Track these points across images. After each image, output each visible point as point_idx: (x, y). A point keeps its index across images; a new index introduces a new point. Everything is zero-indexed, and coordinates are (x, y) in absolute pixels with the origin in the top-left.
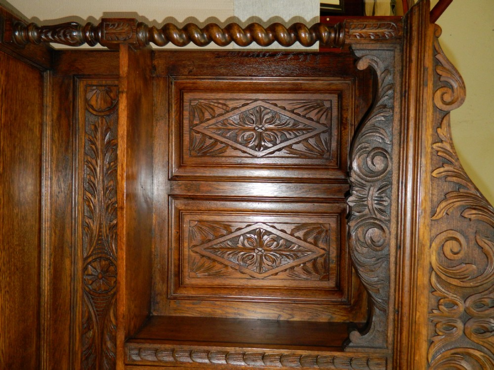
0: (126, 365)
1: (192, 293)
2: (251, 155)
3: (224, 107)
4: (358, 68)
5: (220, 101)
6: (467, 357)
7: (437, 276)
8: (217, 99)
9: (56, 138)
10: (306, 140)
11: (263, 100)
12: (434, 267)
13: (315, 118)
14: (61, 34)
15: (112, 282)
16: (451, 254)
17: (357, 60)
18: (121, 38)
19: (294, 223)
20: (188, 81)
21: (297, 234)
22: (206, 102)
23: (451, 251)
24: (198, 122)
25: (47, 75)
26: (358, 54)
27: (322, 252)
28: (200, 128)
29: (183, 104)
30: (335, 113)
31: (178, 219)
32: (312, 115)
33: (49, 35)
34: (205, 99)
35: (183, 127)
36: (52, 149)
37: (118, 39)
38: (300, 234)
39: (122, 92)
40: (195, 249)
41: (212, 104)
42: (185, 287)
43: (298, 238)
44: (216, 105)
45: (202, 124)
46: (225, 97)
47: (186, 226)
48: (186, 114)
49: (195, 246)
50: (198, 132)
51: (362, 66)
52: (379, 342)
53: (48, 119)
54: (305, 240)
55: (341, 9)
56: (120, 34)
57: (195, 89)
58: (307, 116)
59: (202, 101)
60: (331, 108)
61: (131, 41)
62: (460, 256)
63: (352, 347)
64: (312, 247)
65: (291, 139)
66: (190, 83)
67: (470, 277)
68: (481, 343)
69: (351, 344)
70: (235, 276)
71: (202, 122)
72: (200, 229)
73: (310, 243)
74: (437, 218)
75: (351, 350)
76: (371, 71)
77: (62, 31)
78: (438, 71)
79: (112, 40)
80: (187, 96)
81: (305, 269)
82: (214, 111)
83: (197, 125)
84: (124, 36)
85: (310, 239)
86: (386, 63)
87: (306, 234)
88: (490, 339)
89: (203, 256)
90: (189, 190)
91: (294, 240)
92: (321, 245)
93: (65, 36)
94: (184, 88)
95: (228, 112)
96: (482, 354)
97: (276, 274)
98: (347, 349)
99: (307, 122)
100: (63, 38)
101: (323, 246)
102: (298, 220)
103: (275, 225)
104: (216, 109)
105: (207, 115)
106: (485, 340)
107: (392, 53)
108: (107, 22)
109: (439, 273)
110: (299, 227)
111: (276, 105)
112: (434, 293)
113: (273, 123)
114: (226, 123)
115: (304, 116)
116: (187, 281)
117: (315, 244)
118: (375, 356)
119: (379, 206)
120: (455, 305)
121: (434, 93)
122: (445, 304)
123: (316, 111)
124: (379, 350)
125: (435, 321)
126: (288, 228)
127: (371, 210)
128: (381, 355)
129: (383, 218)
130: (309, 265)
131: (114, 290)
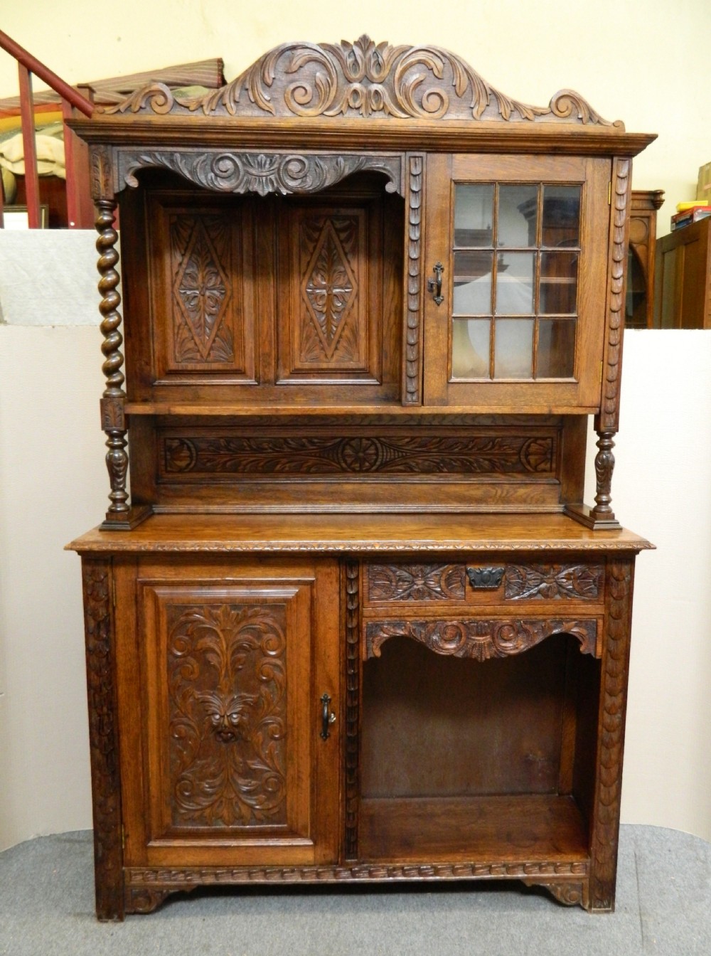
0: (423, 404)
1: (375, 359)
2: (230, 299)
3: (182, 327)
4: (136, 186)
5: (176, 331)
6: (403, 80)
7: (328, 109)
8: (174, 335)
9: (221, 501)
10: (212, 241)
11: (173, 286)
12: (320, 111)
13: (189, 231)
14: (118, 469)
15: (367, 442)
16: (307, 96)
17: (128, 186)
18: (118, 412)
19: (300, 253)
20: (156, 366)
21: (311, 249)
22: (177, 346)
23: (304, 95)
24: (198, 354)
25: (156, 510)
26: (123, 186)
27: (328, 223)
28: (205, 353)
29: (181, 371)
30: (183, 211)
31: (300, 375)
32: (185, 234)
33: (119, 480)
34: (175, 347)
35: (204, 371)
36: (231, 504)
37: (120, 415)
38: (311, 246)
39: (169, 410)
40: (329, 356)
41: (179, 339)
42: (369, 367)
43: (315, 248)
44: (179, 336)
45: (201, 349)
46: (171, 326)
47: (307, 365)
48: (190, 366)
49: (326, 356)
50: (209, 354)
51: (134, 183)
52: (395, 163)
53: (202, 508)
54: (317, 241)
55: (43, 210)
56: (115, 413)
57: (164, 359)
58: (187, 240)
59: (177, 351)
60: (179, 215)
61: (121, 403)
62: (308, 88)
63: (400, 191)
64: (324, 233)
65: (212, 257)
66: (159, 365)
67: (329, 79)
68: (389, 67)
69: (398, 192)
70: (356, 315)
71: (199, 351)
72: (310, 351)
73: (320, 235)
74: (274, 110)
75: (403, 191)
76: (138, 174)
77: (115, 467)
78: (136, 109)
79: (120, 421)
80: (173, 366)
81: (347, 240)
82: (186, 338)
83: (202, 356)
84: (117, 409)
85: (316, 235)
86: (130, 159)
87: (310, 238)
88: (385, 59)
89: (336, 348)
90: (270, 364)
91: (317, 251)
92: (320, 225)
93: (119, 465)
94: (164, 370)
95: (186, 324)
96: (399, 65)
97: (353, 271)
98: (403, 195)
99: (193, 239)
100: (122, 468)
101: (322, 223)
102: (295, 250)
103: (302, 271)
104: (184, 336)
105: (190, 345)
106: (386, 63)
107: (120, 153)
108: (106, 426)
109: (325, 109)
110: (303, 247)
111: (177, 273)
112: (344, 112)
113: (196, 275)
114: (198, 325)
115: (188, 243)
116: (362, 365)
117: (320, 230)
118: (408, 169)
119: (267, 166)
120: (355, 92)
121: (157, 113)
122: (355, 101)
123: (181, 230)
124: (403, 165)
125: (370, 111)
126: (305, 259)
127: (271, 172)
128: (407, 162)
129: (279, 161)
130: (343, 236)
131: (375, 440)
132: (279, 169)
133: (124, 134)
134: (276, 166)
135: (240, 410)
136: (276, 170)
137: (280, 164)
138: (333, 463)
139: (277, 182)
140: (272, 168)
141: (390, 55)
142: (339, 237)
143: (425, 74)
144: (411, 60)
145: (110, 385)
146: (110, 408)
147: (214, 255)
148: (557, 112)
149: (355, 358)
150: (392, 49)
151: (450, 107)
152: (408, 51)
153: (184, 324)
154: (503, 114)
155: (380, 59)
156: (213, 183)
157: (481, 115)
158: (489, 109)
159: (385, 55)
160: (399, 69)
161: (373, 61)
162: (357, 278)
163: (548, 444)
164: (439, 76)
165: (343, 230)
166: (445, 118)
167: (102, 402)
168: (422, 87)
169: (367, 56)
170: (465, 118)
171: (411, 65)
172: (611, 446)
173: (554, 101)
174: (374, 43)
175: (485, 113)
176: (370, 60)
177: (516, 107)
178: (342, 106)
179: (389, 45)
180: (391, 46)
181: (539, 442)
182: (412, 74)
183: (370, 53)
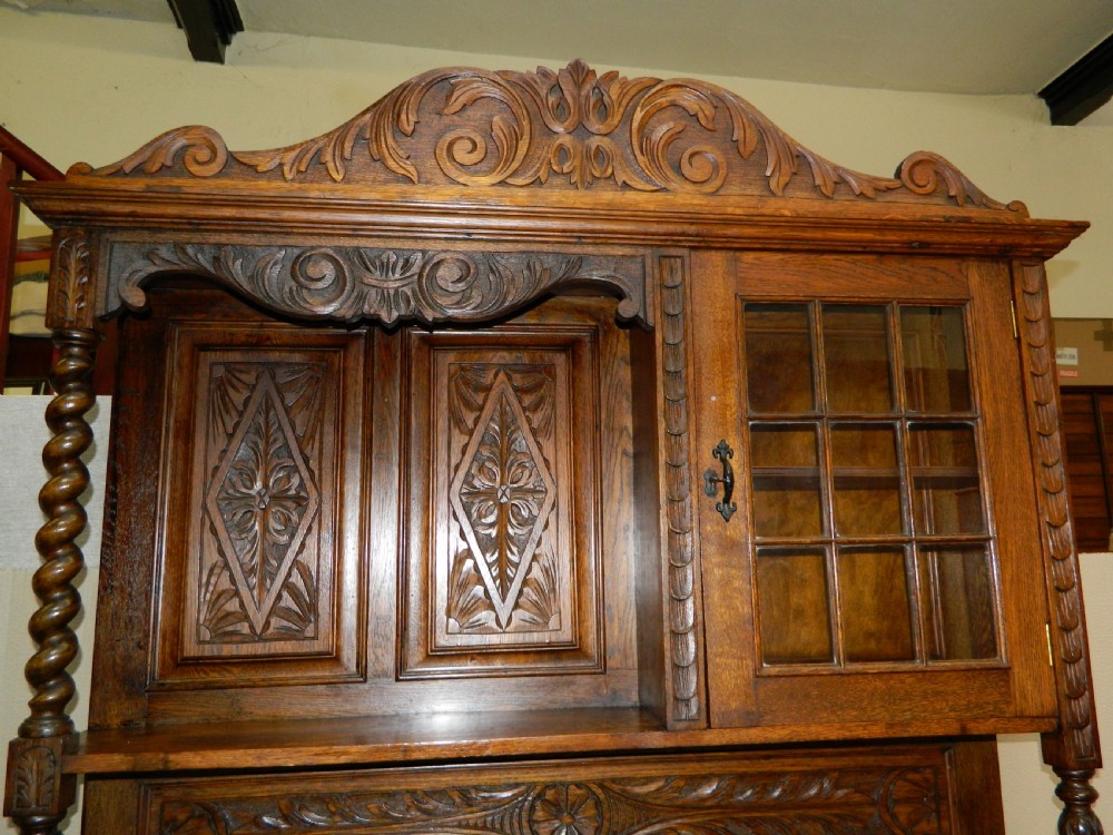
0: (709, 727)
1: (591, 623)
2: (315, 514)
3: (217, 571)
4: (142, 305)
5: (204, 580)
6: (646, 130)
7: (513, 175)
8: (200, 587)
10: (287, 410)
11: (205, 495)
12: (499, 178)
13: (246, 394)
15: (579, 792)
16: (476, 152)
17: (124, 304)
18: (48, 771)
19: (450, 429)
20: (158, 650)
21: (470, 423)
22: (204, 609)
23: (470, 152)
24: (246, 625)
26: (115, 305)
27: (502, 376)
28: (259, 619)
29: (208, 658)
30: (236, 357)
31: (446, 659)
32: (237, 398)
34: (199, 611)
35: (255, 656)
37: (52, 777)
38: (470, 419)
39: (166, 762)
40: (504, 623)
41: (208, 595)
42: (580, 637)
43: (477, 421)
44: (211, 588)
45: (251, 614)
47: (461, 640)
48: (228, 650)
49: (498, 621)
50: (267, 623)
51: (137, 299)
52: (635, 269)
54: (481, 409)
56: (40, 773)
57: (175, 634)
58: (241, 408)
59: (202, 617)
60: (227, 365)
61: (58, 751)
62: (478, 140)
63: (645, 313)
64: (493, 394)
65: (285, 438)
67: (514, 125)
68: (621, 110)
69: (641, 315)
70: (552, 543)
71: (247, 618)
72: (464, 611)
73: (485, 399)
74: (415, 174)
75: (650, 314)
76: (148, 284)
78: (154, 169)
79: (51, 791)
80: (191, 649)
81: (536, 407)
82: (224, 592)
83: (252, 627)
84: (46, 764)
85: (479, 399)
86: (136, 256)
87: (468, 405)
88: (614, 97)
89: (517, 604)
90: (388, 639)
91: (481, 428)
92: (488, 378)
94: (173, 656)
95: (226, 564)
96: (639, 109)
97: (546, 460)
98: (650, 321)
99: (252, 408)
101: (491, 376)
102: (442, 423)
103: (454, 464)
104: (219, 589)
105: (233, 606)
106: (616, 104)
107: (116, 246)
108: (14, 807)
109: (509, 172)
110: (456, 420)
111: (216, 469)
112: (543, 179)
113: (253, 472)
114: (249, 567)
115: (241, 414)
116: (566, 635)
117: (488, 389)
118: (657, 276)
119: (398, 270)
120: (561, 148)
121: (194, 176)
122: (561, 163)
123: (231, 392)
124: (648, 269)
125: (589, 179)
126: (459, 440)
127: (405, 282)
128: (656, 266)
129: (419, 262)
130: (528, 400)
131: (594, 788)
132: (420, 275)
133: (127, 209)
134: (415, 270)
135: (326, 754)
136: (416, 277)
137: (423, 267)
139: (417, 300)
140: (408, 274)
141: (622, 95)
142: (520, 403)
143: (683, 122)
144: (663, 100)
145: (36, 707)
146: (31, 762)
147: (289, 434)
148: (913, 187)
149: (553, 623)
150: (625, 82)
151: (730, 175)
152: (650, 87)
153: (221, 564)
154: (823, 189)
155: (606, 98)
156: (292, 298)
157: (784, 189)
158: (798, 178)
159: (614, 91)
160: (638, 115)
161: (592, 101)
162: (554, 478)
163: (926, 780)
164: (710, 127)
165: (526, 391)
166: (721, 193)
167: (13, 746)
168: (680, 143)
169: (583, 93)
170: (756, 193)
171: (661, 109)
172: (1092, 796)
173: (905, 169)
174: (593, 72)
175: (791, 185)
176: (587, 97)
177: (841, 180)
178: (538, 171)
179: (620, 76)
180: (625, 78)
181: (911, 776)
182: (661, 122)
183: (588, 87)
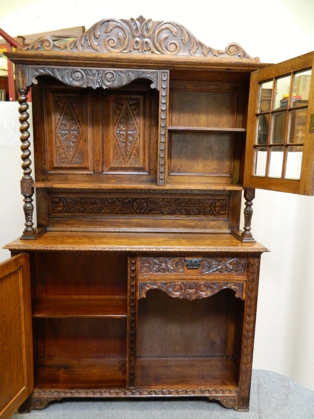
0: (167, 184)
1: (147, 164)
3: (60, 148)
4: (37, 84)
5: (57, 149)
6: (159, 37)
7: (124, 50)
8: (56, 151)
9: (77, 226)
10: (74, 109)
11: (56, 129)
12: (120, 50)
13: (63, 104)
14: (28, 212)
15: (143, 200)
16: (114, 43)
17: (33, 84)
18: (29, 186)
19: (113, 115)
20: (48, 165)
21: (118, 114)
22: (58, 156)
23: (113, 43)
25: (48, 229)
26: (30, 84)
27: (126, 102)
28: (70, 159)
29: (59, 167)
30: (60, 95)
31: (113, 170)
32: (61, 106)
33: (29, 217)
34: (57, 157)
35: (70, 167)
36: (82, 227)
37: (29, 188)
38: (118, 112)
39: (52, 186)
40: (126, 161)
41: (58, 153)
42: (144, 167)
43: (120, 113)
44: (59, 152)
45: (68, 158)
46: (55, 147)
47: (116, 166)
48: (64, 165)
49: (125, 161)
50: (72, 160)
51: (35, 82)
52: (155, 75)
53: (69, 229)
54: (121, 110)
56: (27, 187)
57: (52, 162)
58: (62, 108)
59: (57, 158)
60: (58, 97)
61: (30, 182)
62: (115, 40)
63: (157, 88)
65: (73, 116)
66: (49, 164)
67: (125, 36)
68: (152, 30)
69: (156, 88)
70: (138, 144)
71: (67, 159)
72: (117, 159)
73: (122, 107)
74: (99, 49)
75: (158, 88)
76: (38, 78)
77: (27, 211)
78: (36, 48)
79: (30, 190)
80: (56, 165)
81: (135, 109)
82: (62, 153)
83: (69, 161)
84: (28, 185)
85: (121, 107)
86: (34, 71)
87: (118, 109)
88: (150, 26)
89: (129, 158)
90: (99, 165)
93: (29, 210)
94: (52, 167)
95: (62, 146)
96: (157, 30)
97: (137, 124)
98: (158, 90)
99: (65, 108)
100: (30, 211)
101: (124, 101)
102: (111, 114)
103: (114, 123)
104: (61, 152)
105: (63, 156)
106: (151, 29)
107: (29, 68)
108: (23, 192)
109: (123, 49)
110: (115, 112)
111: (58, 123)
112: (132, 51)
113: (66, 124)
114: (67, 147)
115: (62, 110)
116: (141, 166)
117: (123, 105)
118: (161, 78)
119: (97, 75)
120: (137, 42)
121: (46, 50)
122: (136, 46)
123: (60, 104)
124: (158, 76)
125: (144, 51)
126: (116, 118)
127: (99, 78)
128: (161, 75)
129: (102, 73)
130: (133, 108)
131: (147, 200)
132: (102, 76)
133: (31, 59)
134: (100, 75)
135: (84, 186)
136: (101, 77)
137: (103, 74)
138: (128, 210)
139: (101, 83)
140: (99, 76)
141: (153, 25)
142: (131, 108)
143: (169, 34)
144: (163, 27)
145: (25, 174)
146: (25, 184)
147: (75, 116)
148: (229, 53)
149: (138, 163)
150: (153, 22)
151: (180, 50)
152: (160, 23)
153: (60, 146)
154: (204, 53)
155: (148, 27)
156: (72, 82)
157: (194, 54)
158: (198, 50)
159: (150, 25)
160: (157, 32)
161: (145, 28)
162: (139, 127)
163: (224, 202)
164: (175, 35)
165: (133, 105)
166: (177, 55)
167: (21, 181)
168: (167, 40)
169: (142, 25)
170: (187, 55)
171: (162, 30)
172: (252, 204)
173: (228, 47)
174: (145, 19)
175: (196, 52)
176: (143, 27)
177: (210, 50)
178: (130, 48)
179: (152, 20)
180: (153, 21)
181: (220, 201)
182: (163, 34)
183: (144, 24)
